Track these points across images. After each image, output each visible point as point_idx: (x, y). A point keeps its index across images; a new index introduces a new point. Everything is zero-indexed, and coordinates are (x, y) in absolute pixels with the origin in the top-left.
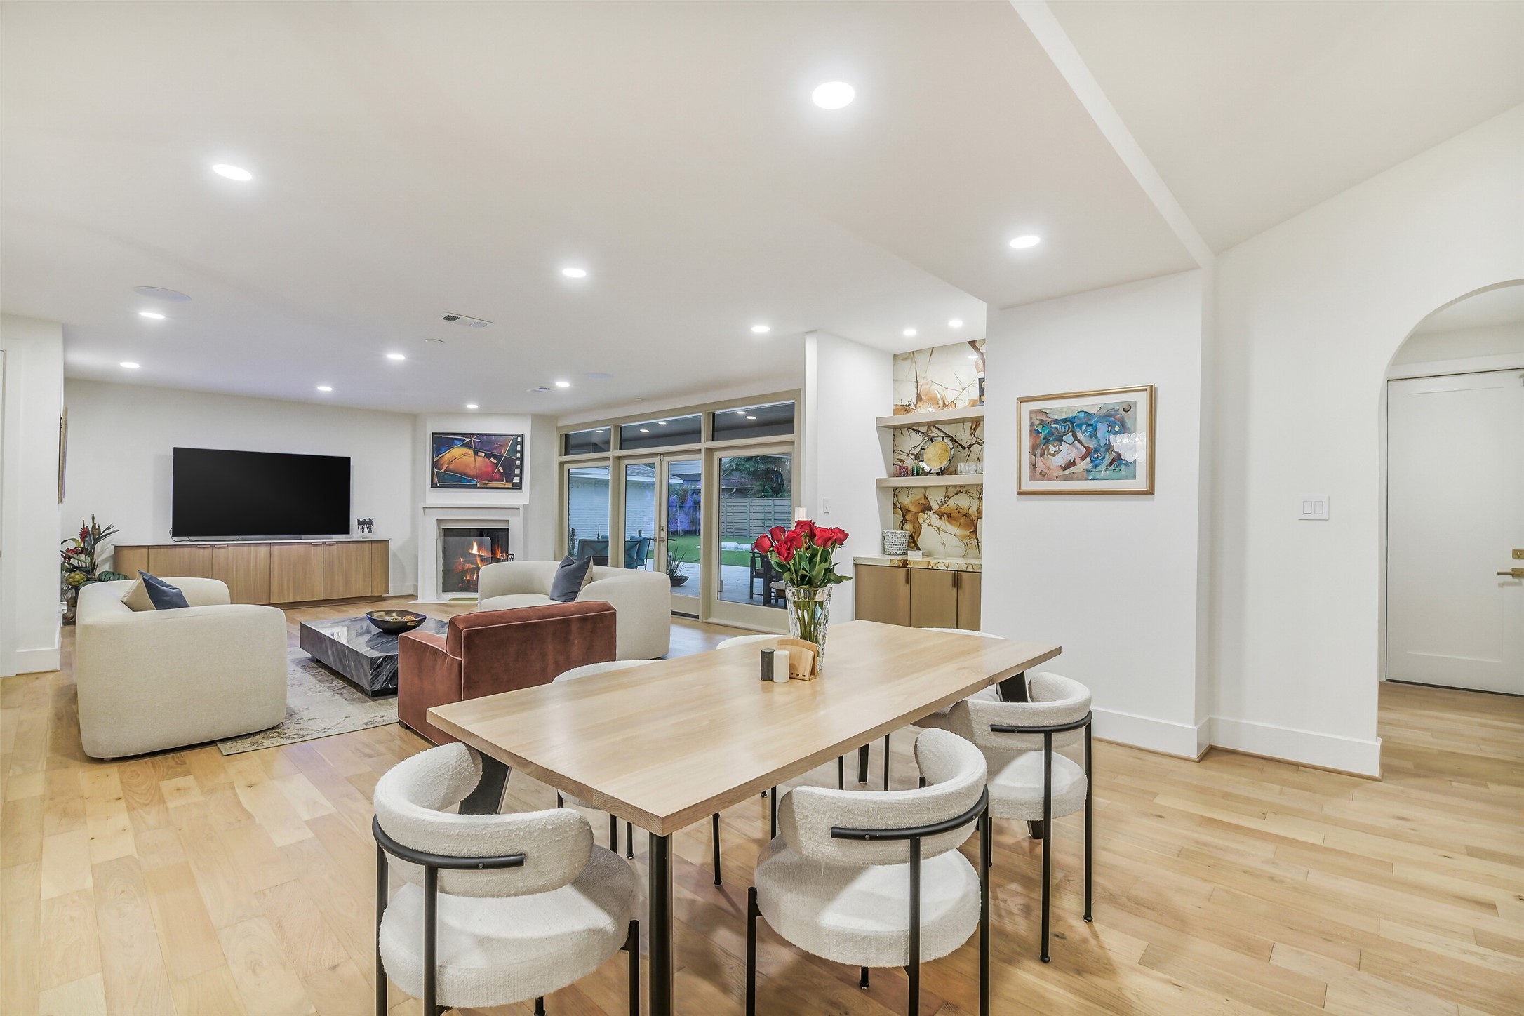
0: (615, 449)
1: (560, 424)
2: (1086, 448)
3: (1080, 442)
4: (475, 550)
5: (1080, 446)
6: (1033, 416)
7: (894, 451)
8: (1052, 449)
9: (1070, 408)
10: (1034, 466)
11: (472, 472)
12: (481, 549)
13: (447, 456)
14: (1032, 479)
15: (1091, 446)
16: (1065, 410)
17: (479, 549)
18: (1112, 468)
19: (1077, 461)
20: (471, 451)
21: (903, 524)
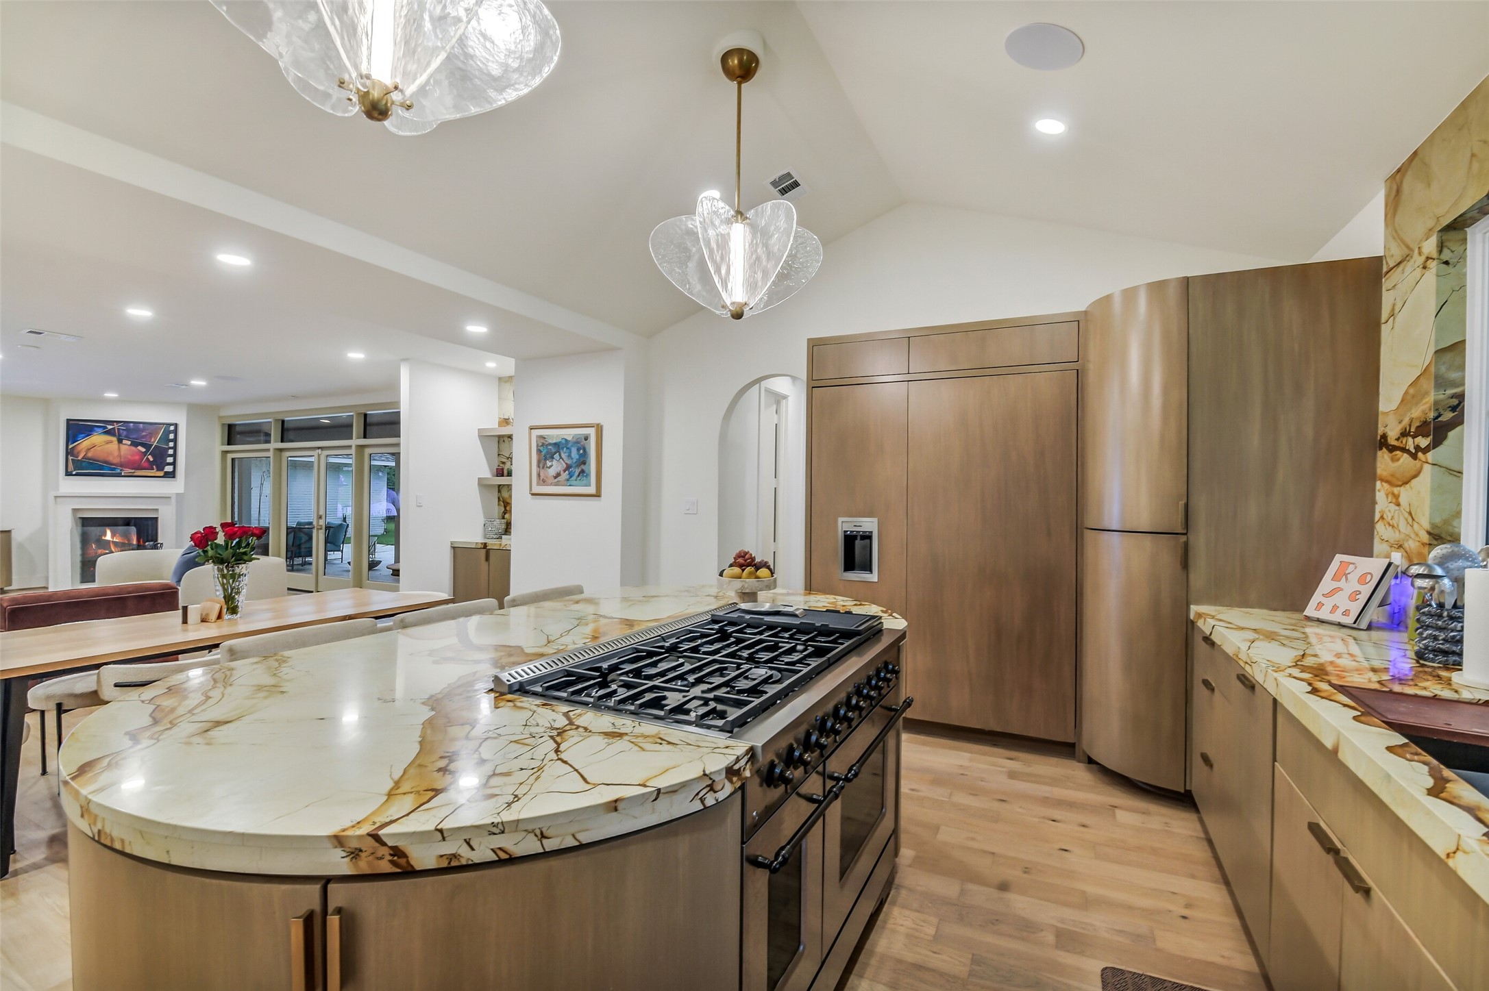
0: (276, 441)
1: (223, 413)
2: (566, 464)
3: (563, 459)
4: (108, 537)
5: (562, 462)
6: (538, 439)
7: (499, 455)
8: (549, 464)
9: (558, 435)
10: (539, 475)
11: (116, 461)
12: (115, 536)
13: (84, 444)
14: (538, 484)
15: (568, 463)
16: (555, 436)
17: (113, 536)
18: (579, 478)
19: (562, 472)
20: (114, 439)
21: (505, 514)
